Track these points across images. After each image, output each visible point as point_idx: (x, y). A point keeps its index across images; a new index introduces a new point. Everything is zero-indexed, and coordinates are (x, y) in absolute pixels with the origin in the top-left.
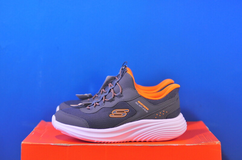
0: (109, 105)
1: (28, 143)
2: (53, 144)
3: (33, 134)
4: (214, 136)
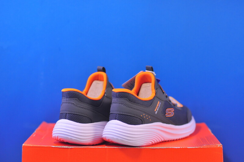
1: (29, 145)
2: (54, 147)
3: (34, 136)
4: (216, 138)
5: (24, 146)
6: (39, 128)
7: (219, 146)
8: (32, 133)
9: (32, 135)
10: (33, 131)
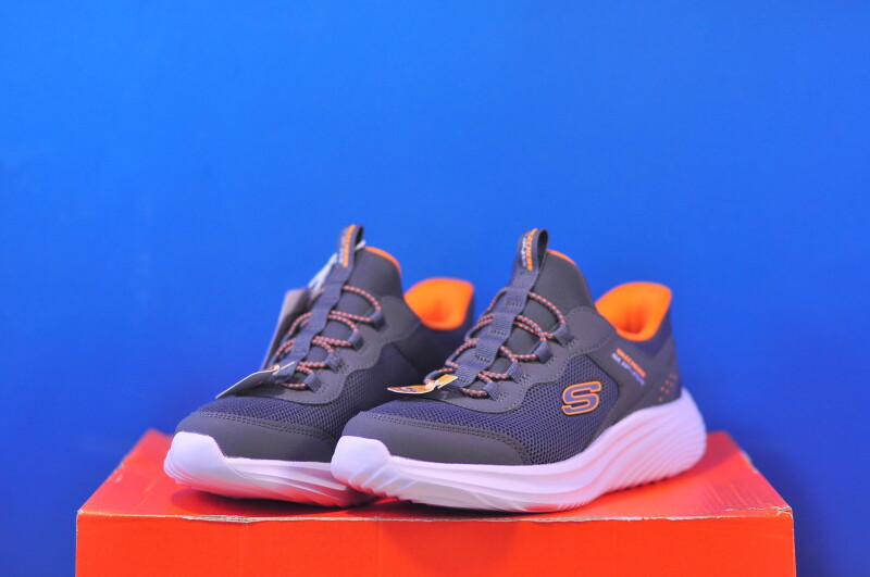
0: (550, 372)
1: (100, 513)
2: (190, 518)
3: (119, 479)
4: (769, 484)
5: (84, 517)
6: (134, 453)
7: (779, 513)
9: (110, 478)
10: (115, 464)
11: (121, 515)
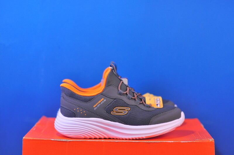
1: (29, 138)
2: (53, 140)
3: (34, 129)
4: (208, 133)
5: (25, 139)
6: (39, 122)
7: (211, 141)
8: (32, 127)
9: (32, 129)
10: (34, 125)
11: (35, 139)
